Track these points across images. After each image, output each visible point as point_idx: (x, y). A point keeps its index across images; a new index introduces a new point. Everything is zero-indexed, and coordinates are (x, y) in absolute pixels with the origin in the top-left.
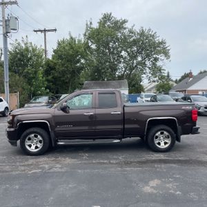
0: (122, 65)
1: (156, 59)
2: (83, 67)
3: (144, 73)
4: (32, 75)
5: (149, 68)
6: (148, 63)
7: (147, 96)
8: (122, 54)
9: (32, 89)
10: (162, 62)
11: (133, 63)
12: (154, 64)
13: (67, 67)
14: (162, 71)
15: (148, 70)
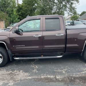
0: (55, 7)
1: (72, 3)
2: (36, 8)
3: (66, 11)
4: (10, 12)
5: (69, 8)
6: (68, 6)
7: (68, 22)
8: (55, 1)
9: (11, 19)
10: (75, 5)
11: (61, 6)
12: (71, 6)
13: (28, 8)
14: (75, 9)
15: (68, 9)
